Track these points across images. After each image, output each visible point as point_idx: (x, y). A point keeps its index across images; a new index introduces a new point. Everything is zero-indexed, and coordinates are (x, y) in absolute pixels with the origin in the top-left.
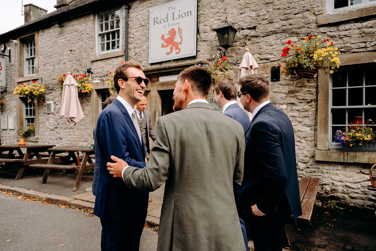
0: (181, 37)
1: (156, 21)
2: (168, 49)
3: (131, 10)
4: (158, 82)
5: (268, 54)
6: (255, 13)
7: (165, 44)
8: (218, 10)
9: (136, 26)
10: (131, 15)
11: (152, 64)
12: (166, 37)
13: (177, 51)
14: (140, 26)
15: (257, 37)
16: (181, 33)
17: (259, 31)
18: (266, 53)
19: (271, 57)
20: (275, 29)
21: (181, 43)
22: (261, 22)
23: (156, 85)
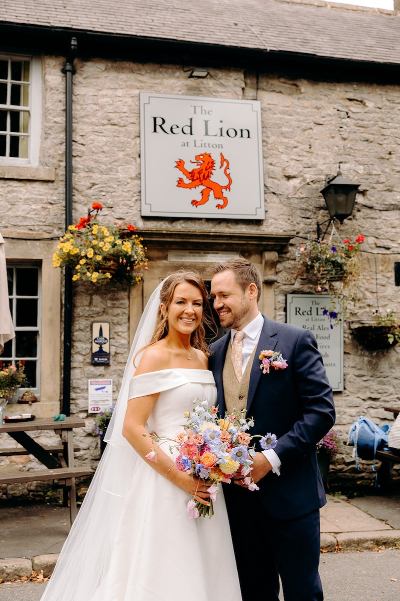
0: (228, 176)
1: (161, 126)
2: (196, 193)
3: (78, 78)
4: (165, 261)
5: (388, 241)
6: (362, 167)
7: (187, 181)
8: (296, 144)
9: (94, 120)
10: (78, 90)
11: (146, 218)
12: (189, 167)
13: (221, 202)
14: (106, 122)
15: (371, 208)
16: (227, 168)
17: (372, 199)
18: (385, 238)
19: (393, 245)
20: (396, 203)
21: (228, 187)
22: (375, 185)
23: (158, 267)
